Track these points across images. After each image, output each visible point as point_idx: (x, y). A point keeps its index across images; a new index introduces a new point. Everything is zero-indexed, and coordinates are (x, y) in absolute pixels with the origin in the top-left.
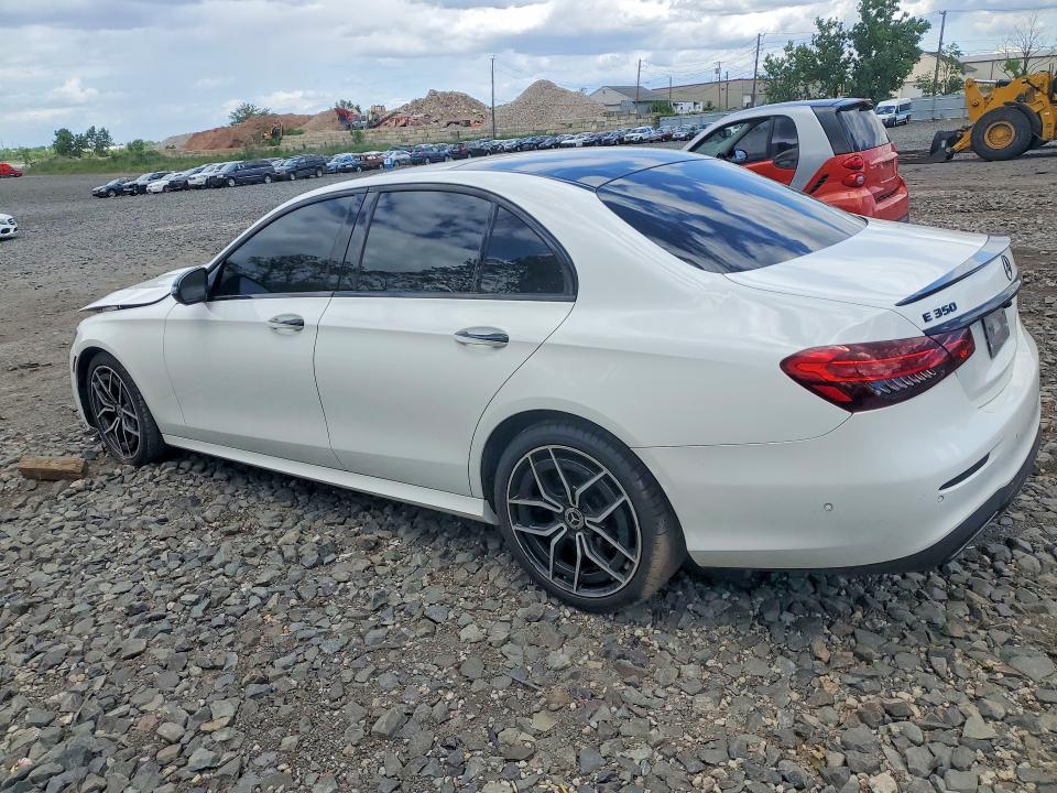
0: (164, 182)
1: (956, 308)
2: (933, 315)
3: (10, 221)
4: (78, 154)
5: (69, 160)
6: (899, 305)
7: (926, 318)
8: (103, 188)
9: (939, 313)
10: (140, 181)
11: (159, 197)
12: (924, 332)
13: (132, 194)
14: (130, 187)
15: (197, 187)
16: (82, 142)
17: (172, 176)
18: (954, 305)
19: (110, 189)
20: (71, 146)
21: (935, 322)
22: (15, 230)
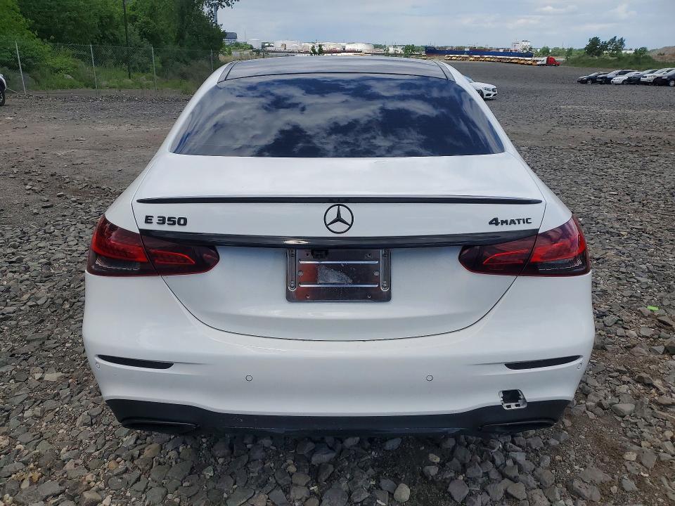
0: (625, 77)
1: (185, 224)
2: (155, 220)
3: (493, 90)
4: (599, 54)
5: (590, 58)
6: (141, 201)
7: (148, 220)
8: (585, 77)
9: (162, 220)
10: (609, 75)
11: (616, 87)
12: (140, 230)
13: (601, 83)
14: (602, 78)
15: (646, 83)
16: (605, 46)
17: (632, 74)
18: (185, 220)
19: (590, 79)
20: (596, 49)
21: (155, 226)
22: (495, 95)
